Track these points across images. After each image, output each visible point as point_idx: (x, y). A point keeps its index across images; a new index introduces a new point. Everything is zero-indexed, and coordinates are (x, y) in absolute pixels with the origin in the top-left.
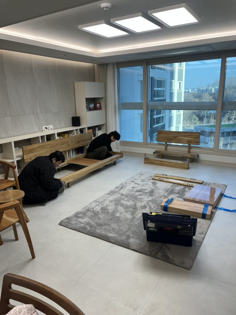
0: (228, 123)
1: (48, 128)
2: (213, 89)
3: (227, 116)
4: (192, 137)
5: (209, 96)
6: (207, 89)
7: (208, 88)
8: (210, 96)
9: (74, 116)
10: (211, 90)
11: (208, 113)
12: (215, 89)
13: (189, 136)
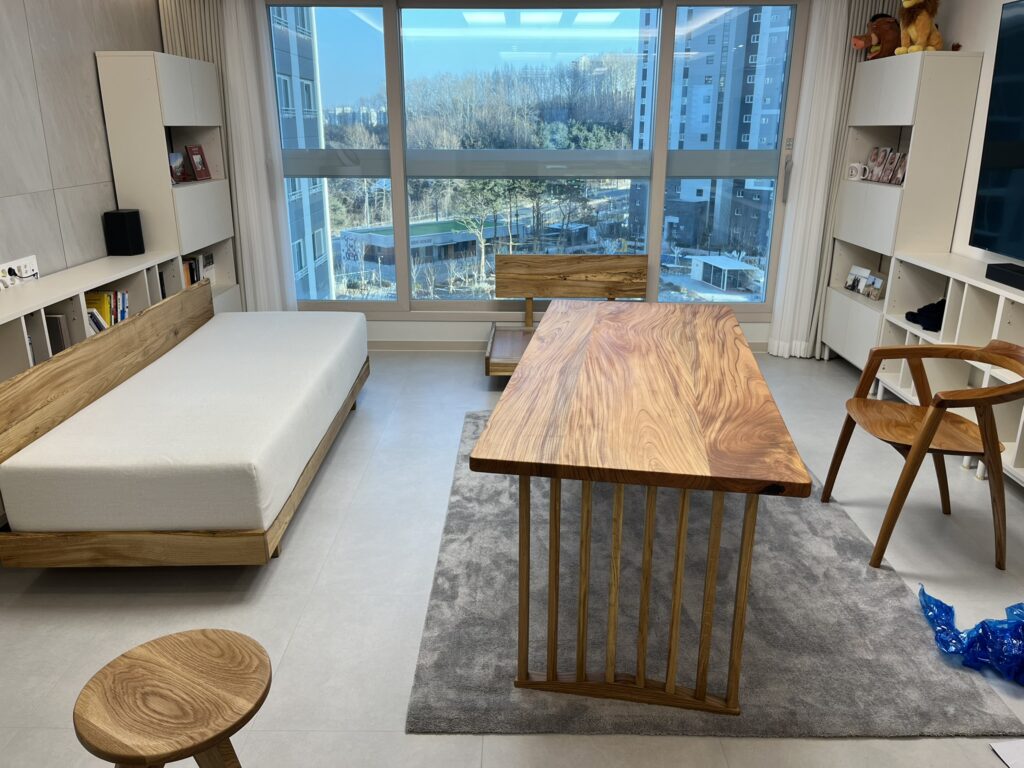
0: (434, 220)
1: (19, 270)
2: (374, 114)
3: (428, 199)
4: (620, 273)
5: (367, 135)
6: (354, 114)
7: (356, 111)
8: (371, 133)
9: (111, 208)
10: (367, 116)
11: (372, 188)
12: (379, 114)
13: (610, 269)
